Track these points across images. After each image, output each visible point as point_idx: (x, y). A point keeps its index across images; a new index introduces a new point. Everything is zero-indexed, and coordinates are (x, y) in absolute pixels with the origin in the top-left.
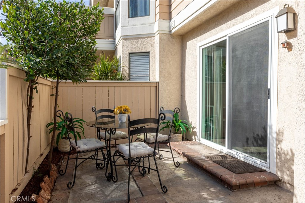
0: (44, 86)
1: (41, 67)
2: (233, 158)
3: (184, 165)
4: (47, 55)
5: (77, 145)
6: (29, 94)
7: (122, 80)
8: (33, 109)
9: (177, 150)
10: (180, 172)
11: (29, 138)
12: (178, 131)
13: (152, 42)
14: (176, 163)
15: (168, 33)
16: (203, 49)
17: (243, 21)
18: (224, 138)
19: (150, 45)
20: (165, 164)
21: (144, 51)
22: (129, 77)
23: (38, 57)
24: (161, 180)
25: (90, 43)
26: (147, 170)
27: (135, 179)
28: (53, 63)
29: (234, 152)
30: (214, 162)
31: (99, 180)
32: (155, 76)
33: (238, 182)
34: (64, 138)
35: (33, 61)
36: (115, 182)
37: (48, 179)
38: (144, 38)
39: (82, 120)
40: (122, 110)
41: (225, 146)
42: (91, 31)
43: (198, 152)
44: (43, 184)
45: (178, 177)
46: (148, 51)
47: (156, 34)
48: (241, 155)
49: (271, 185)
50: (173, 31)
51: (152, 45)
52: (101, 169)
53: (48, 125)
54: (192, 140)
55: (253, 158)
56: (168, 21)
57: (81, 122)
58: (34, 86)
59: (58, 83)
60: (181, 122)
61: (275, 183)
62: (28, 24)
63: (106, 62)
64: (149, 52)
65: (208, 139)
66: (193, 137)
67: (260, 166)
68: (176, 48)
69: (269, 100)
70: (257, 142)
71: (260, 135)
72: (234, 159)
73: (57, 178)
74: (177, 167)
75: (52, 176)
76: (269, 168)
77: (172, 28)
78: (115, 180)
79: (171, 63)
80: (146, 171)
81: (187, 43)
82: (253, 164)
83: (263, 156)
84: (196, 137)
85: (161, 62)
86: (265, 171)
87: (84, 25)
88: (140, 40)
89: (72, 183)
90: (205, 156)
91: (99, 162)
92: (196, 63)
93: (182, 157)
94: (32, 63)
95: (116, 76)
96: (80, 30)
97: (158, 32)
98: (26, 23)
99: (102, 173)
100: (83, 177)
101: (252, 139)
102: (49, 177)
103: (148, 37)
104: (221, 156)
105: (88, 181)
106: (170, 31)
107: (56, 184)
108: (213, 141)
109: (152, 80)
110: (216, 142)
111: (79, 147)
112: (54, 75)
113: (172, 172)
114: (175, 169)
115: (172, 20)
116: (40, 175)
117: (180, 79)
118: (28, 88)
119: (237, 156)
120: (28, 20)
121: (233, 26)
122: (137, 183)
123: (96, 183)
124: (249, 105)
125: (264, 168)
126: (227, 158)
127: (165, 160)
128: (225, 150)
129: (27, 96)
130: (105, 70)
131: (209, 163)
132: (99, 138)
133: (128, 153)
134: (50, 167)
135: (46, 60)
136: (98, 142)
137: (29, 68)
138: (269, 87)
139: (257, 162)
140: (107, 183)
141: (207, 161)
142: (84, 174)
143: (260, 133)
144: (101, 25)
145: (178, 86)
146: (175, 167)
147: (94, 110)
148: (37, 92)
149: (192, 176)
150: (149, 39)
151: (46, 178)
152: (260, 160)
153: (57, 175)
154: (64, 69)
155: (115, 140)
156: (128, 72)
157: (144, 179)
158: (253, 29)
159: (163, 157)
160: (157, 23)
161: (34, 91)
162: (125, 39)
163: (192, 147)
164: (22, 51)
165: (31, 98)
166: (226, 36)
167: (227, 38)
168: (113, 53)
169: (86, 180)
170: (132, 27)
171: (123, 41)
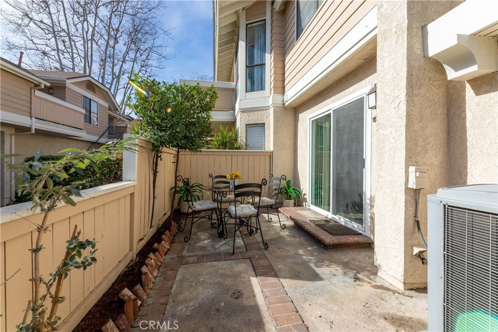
0: (169, 155)
1: (164, 139)
2: (336, 222)
3: (290, 228)
4: (169, 130)
5: (193, 205)
6: (155, 161)
7: (239, 149)
8: (157, 174)
9: (285, 214)
10: (285, 233)
11: (154, 198)
12: (290, 198)
13: (267, 115)
14: (282, 226)
15: (282, 106)
16: (312, 121)
17: (344, 96)
18: (329, 205)
19: (265, 117)
20: (273, 226)
21: (260, 122)
22: (246, 147)
23: (161, 132)
24: (264, 239)
25: (205, 118)
26: (254, 229)
27: (243, 237)
28: (173, 136)
29: (337, 217)
30: (316, 225)
31: (212, 237)
32: (270, 146)
33: (332, 242)
34: (185, 201)
35: (157, 135)
36: (225, 239)
37: (168, 233)
38: (260, 110)
39: (201, 185)
40: (234, 176)
41: (330, 212)
42: (207, 108)
43: (304, 217)
44: (164, 236)
45: (282, 237)
46: (263, 122)
47: (271, 107)
48: (342, 220)
49: (366, 247)
50: (286, 104)
51: (267, 117)
52: (215, 228)
53: (172, 189)
54: (303, 206)
55: (353, 222)
56: (282, 95)
57: (201, 186)
58: (159, 155)
59: (178, 152)
60: (293, 189)
61: (369, 246)
62: (154, 105)
63: (225, 133)
64: (264, 124)
65: (317, 206)
66: (304, 204)
67: (357, 230)
68: (290, 119)
69: (364, 169)
70: (355, 208)
71: (357, 202)
72: (336, 224)
73: (177, 233)
74: (283, 229)
75: (172, 231)
76: (365, 231)
77: (285, 101)
78: (225, 237)
79: (284, 133)
80: (253, 231)
81: (300, 115)
82: (352, 228)
83: (360, 221)
84: (307, 203)
85: (275, 133)
86: (361, 234)
87: (201, 104)
88: (256, 112)
89: (188, 238)
90: (309, 220)
91: (213, 221)
92: (307, 134)
93: (290, 220)
94: (156, 137)
95: (234, 145)
96: (198, 107)
97: (272, 106)
98: (153, 105)
99: (215, 231)
100: (199, 234)
101: (351, 205)
102: (170, 231)
103: (263, 110)
104: (325, 220)
105: (202, 237)
106: (284, 104)
107: (175, 238)
108: (321, 208)
109: (267, 149)
110: (324, 209)
111: (195, 207)
112: (175, 145)
113: (278, 233)
114: (281, 230)
115: (286, 94)
116: (163, 230)
117: (293, 149)
118: (154, 157)
119: (339, 221)
120: (154, 103)
121: (336, 100)
122: (244, 240)
123: (209, 239)
124: (349, 174)
125: (360, 232)
126: (330, 222)
127: (274, 223)
128: (330, 215)
129: (153, 163)
130: (223, 140)
131: (311, 226)
132: (214, 201)
133: (234, 212)
134: (171, 223)
135: (167, 134)
136: (211, 204)
137: (155, 140)
138: (364, 158)
139: (355, 226)
140: (219, 239)
141: (310, 224)
142: (199, 231)
143: (357, 199)
144: (215, 103)
145: (291, 155)
146: (281, 229)
147: (210, 176)
148: (161, 160)
149: (295, 237)
150: (264, 112)
151: (167, 232)
152: (358, 224)
153: (177, 231)
154: (183, 141)
155: (230, 203)
156: (245, 142)
157: (251, 238)
158: (351, 104)
159: (273, 220)
160: (271, 96)
161: (159, 159)
162: (243, 112)
163: (301, 212)
164: (150, 126)
165: (156, 165)
166: (330, 110)
167: (331, 111)
168: (233, 124)
169: (201, 236)
170: (248, 100)
171: (241, 114)
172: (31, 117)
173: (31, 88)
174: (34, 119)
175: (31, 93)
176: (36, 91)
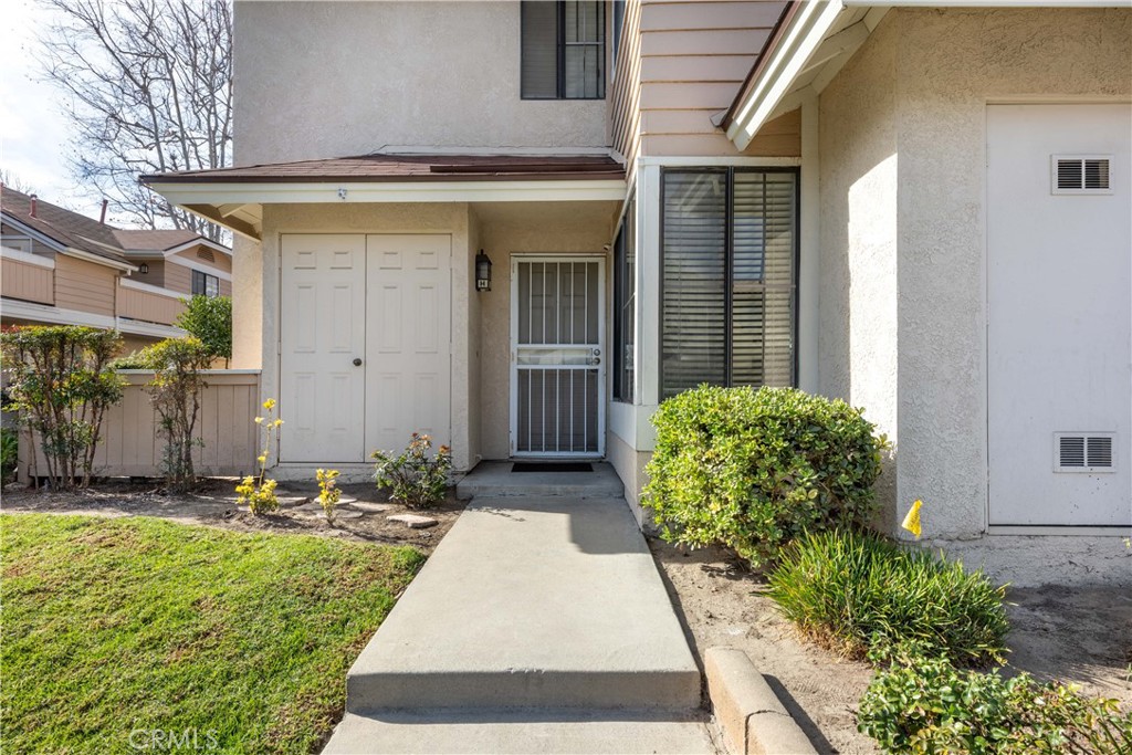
172: (115, 316)
173: (115, 277)
174: (118, 318)
175: (115, 283)
176: (122, 279)
